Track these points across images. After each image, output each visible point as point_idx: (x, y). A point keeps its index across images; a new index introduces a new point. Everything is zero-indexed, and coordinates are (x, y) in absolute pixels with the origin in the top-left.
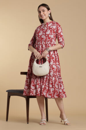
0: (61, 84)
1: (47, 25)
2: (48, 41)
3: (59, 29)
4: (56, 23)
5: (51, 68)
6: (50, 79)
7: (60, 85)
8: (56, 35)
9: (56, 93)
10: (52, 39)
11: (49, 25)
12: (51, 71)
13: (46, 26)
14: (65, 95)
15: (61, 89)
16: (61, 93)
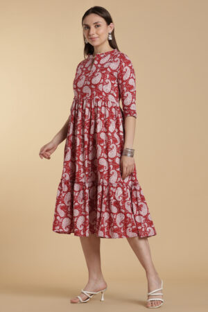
0: (139, 204)
1: (99, 61)
2: (97, 100)
3: (124, 70)
4: (119, 55)
5: (111, 166)
6: (111, 193)
7: (137, 205)
8: (118, 84)
9: (130, 225)
10: (107, 95)
11: (102, 61)
12: (111, 172)
13: (96, 62)
14: (153, 228)
15: (139, 215)
16: (140, 224)
